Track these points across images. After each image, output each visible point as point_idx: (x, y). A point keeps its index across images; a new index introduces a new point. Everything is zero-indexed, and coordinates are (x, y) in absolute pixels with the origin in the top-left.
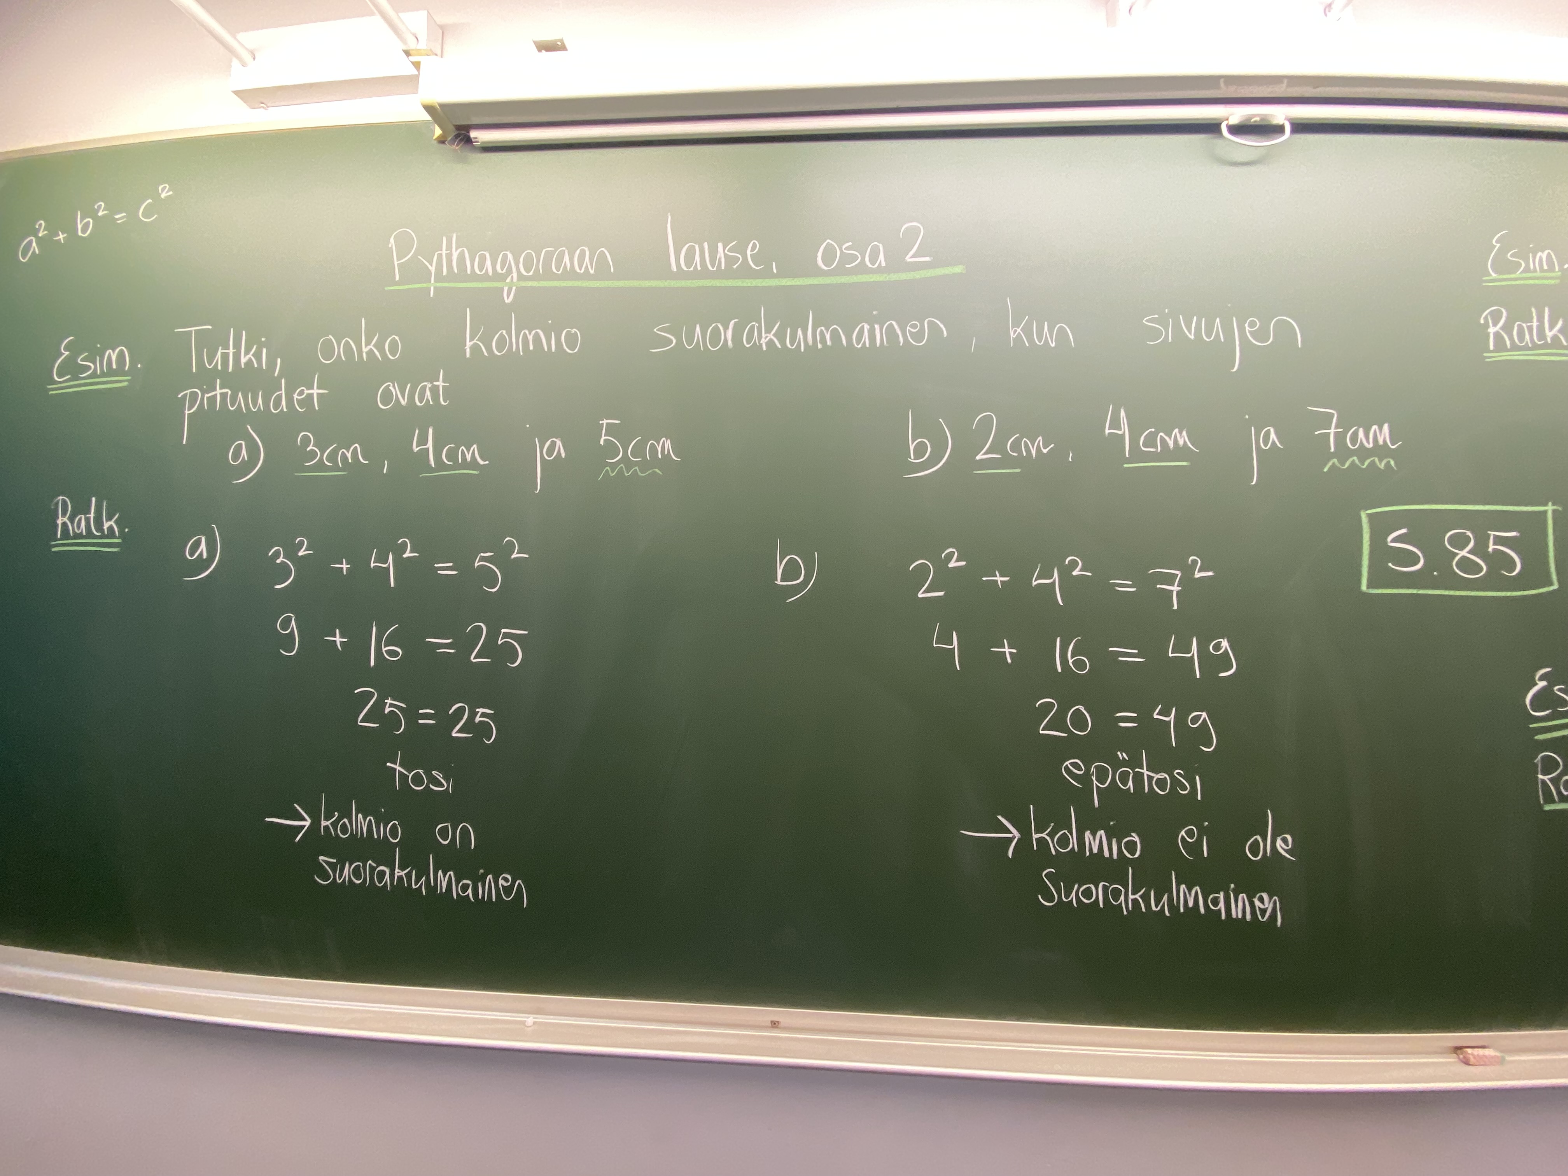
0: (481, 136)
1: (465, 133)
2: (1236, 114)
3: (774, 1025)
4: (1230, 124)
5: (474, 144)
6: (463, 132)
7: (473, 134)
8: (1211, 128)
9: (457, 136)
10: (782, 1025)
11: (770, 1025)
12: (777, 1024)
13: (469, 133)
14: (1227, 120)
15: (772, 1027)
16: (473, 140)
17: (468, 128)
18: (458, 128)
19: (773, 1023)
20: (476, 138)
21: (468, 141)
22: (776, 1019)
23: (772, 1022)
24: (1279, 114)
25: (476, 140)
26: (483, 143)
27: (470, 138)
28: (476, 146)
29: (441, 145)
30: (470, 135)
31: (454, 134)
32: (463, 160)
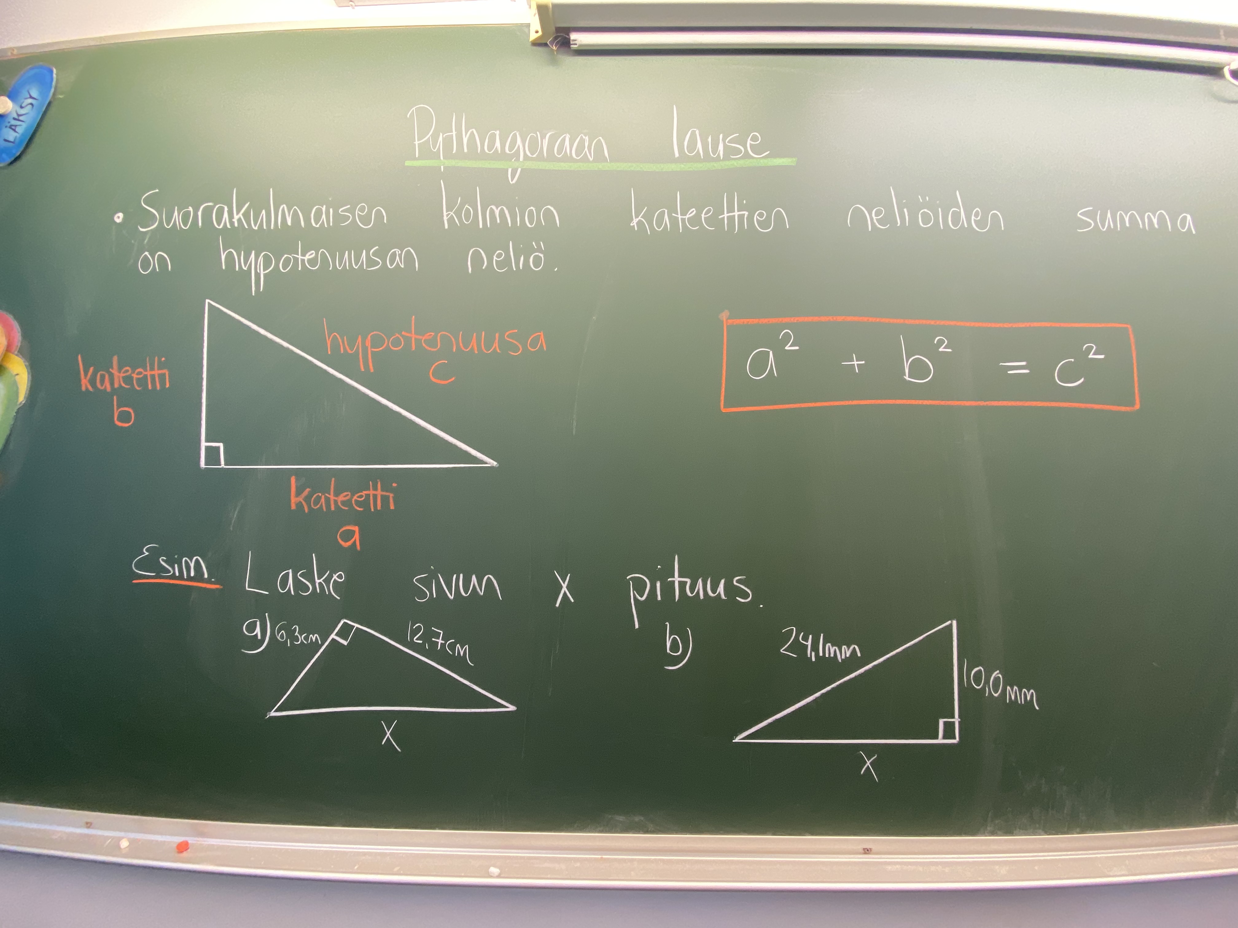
0: (580, 39)
1: (564, 35)
3: (867, 852)
4: (1232, 69)
5: (572, 46)
6: (561, 34)
7: (573, 36)
8: (1214, 71)
9: (556, 38)
10: (873, 851)
11: (863, 852)
12: (869, 851)
13: (568, 35)
14: (1229, 65)
15: (865, 853)
16: (571, 43)
17: (569, 30)
18: (558, 30)
19: (866, 850)
20: (575, 40)
21: (564, 43)
22: (868, 847)
23: (864, 849)
25: (576, 42)
26: (580, 45)
27: (569, 39)
28: (572, 49)
29: (535, 48)
30: (569, 36)
31: (554, 36)
32: (553, 62)
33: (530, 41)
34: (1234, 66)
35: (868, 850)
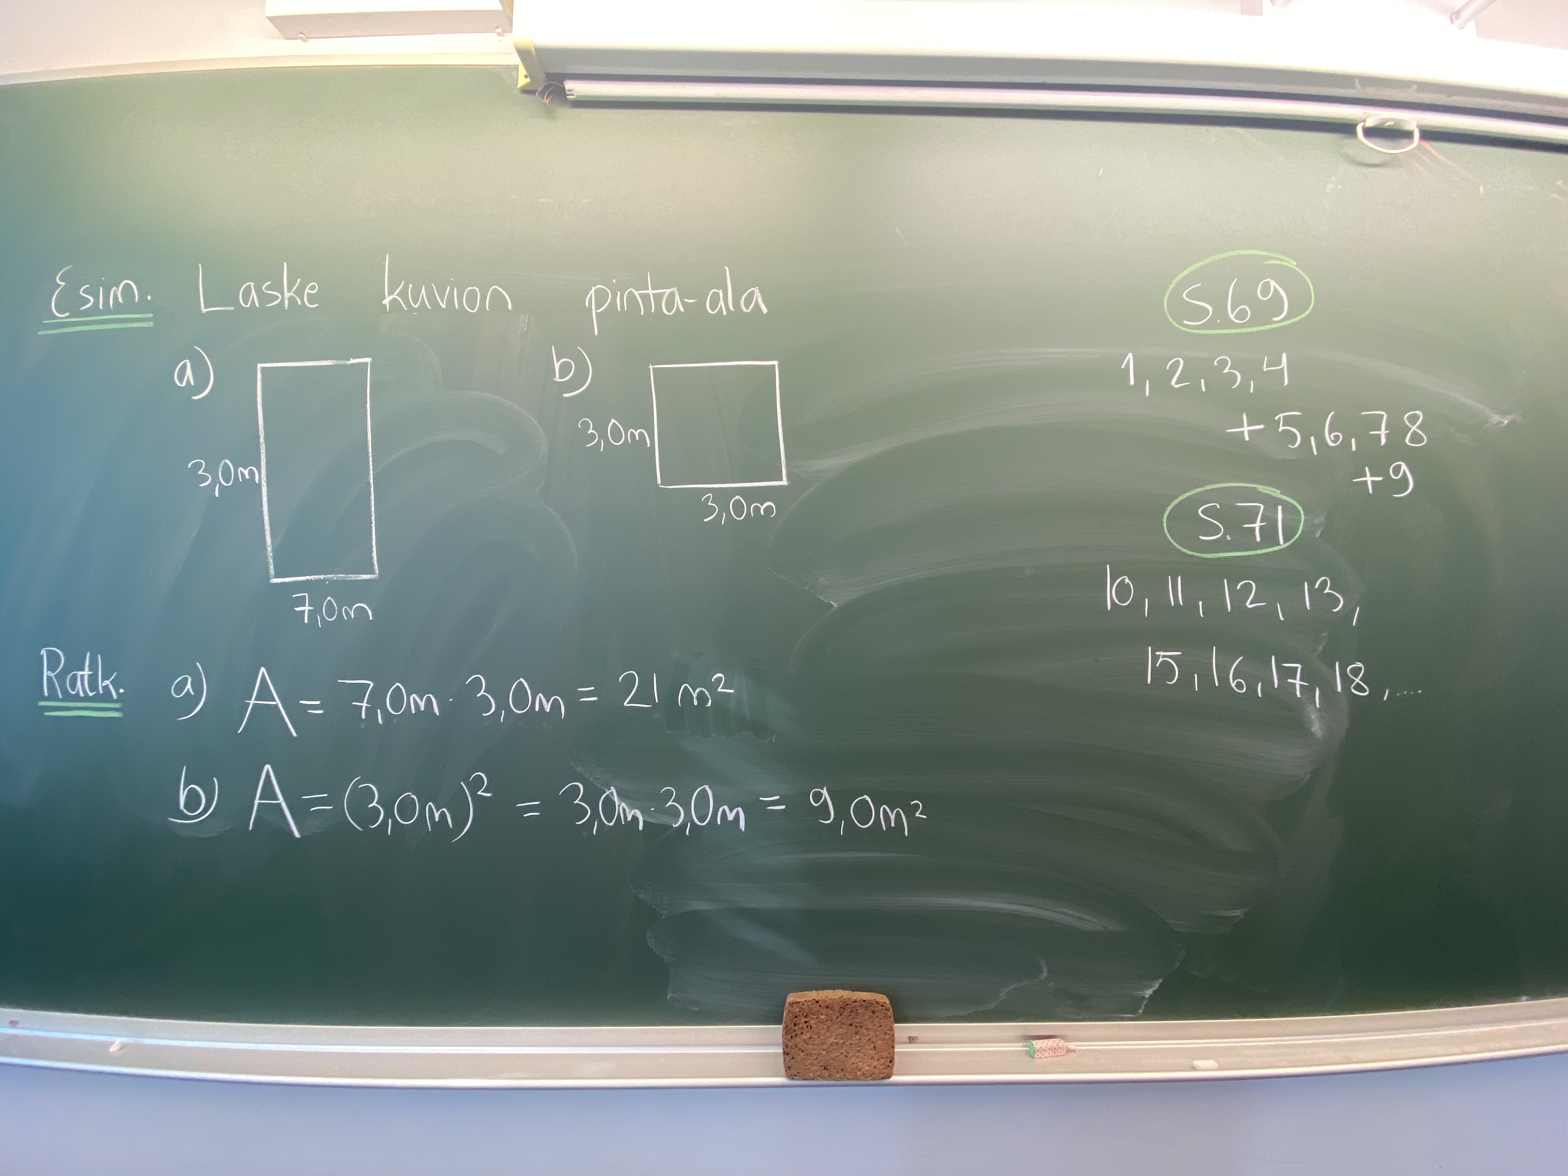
0: (576, 88)
3: (913, 1041)
4: (1366, 126)
5: (568, 97)
6: (555, 82)
8: (1346, 128)
9: (546, 88)
10: (920, 1039)
11: (908, 1040)
12: (915, 1039)
14: (1364, 121)
16: (567, 92)
17: (562, 77)
18: (549, 76)
20: (572, 90)
21: (558, 93)
25: (571, 92)
26: (578, 96)
27: (564, 89)
28: (569, 100)
29: (526, 96)
30: (564, 85)
31: (545, 84)
32: (549, 114)
33: (518, 87)
34: (1370, 123)
35: (913, 1039)
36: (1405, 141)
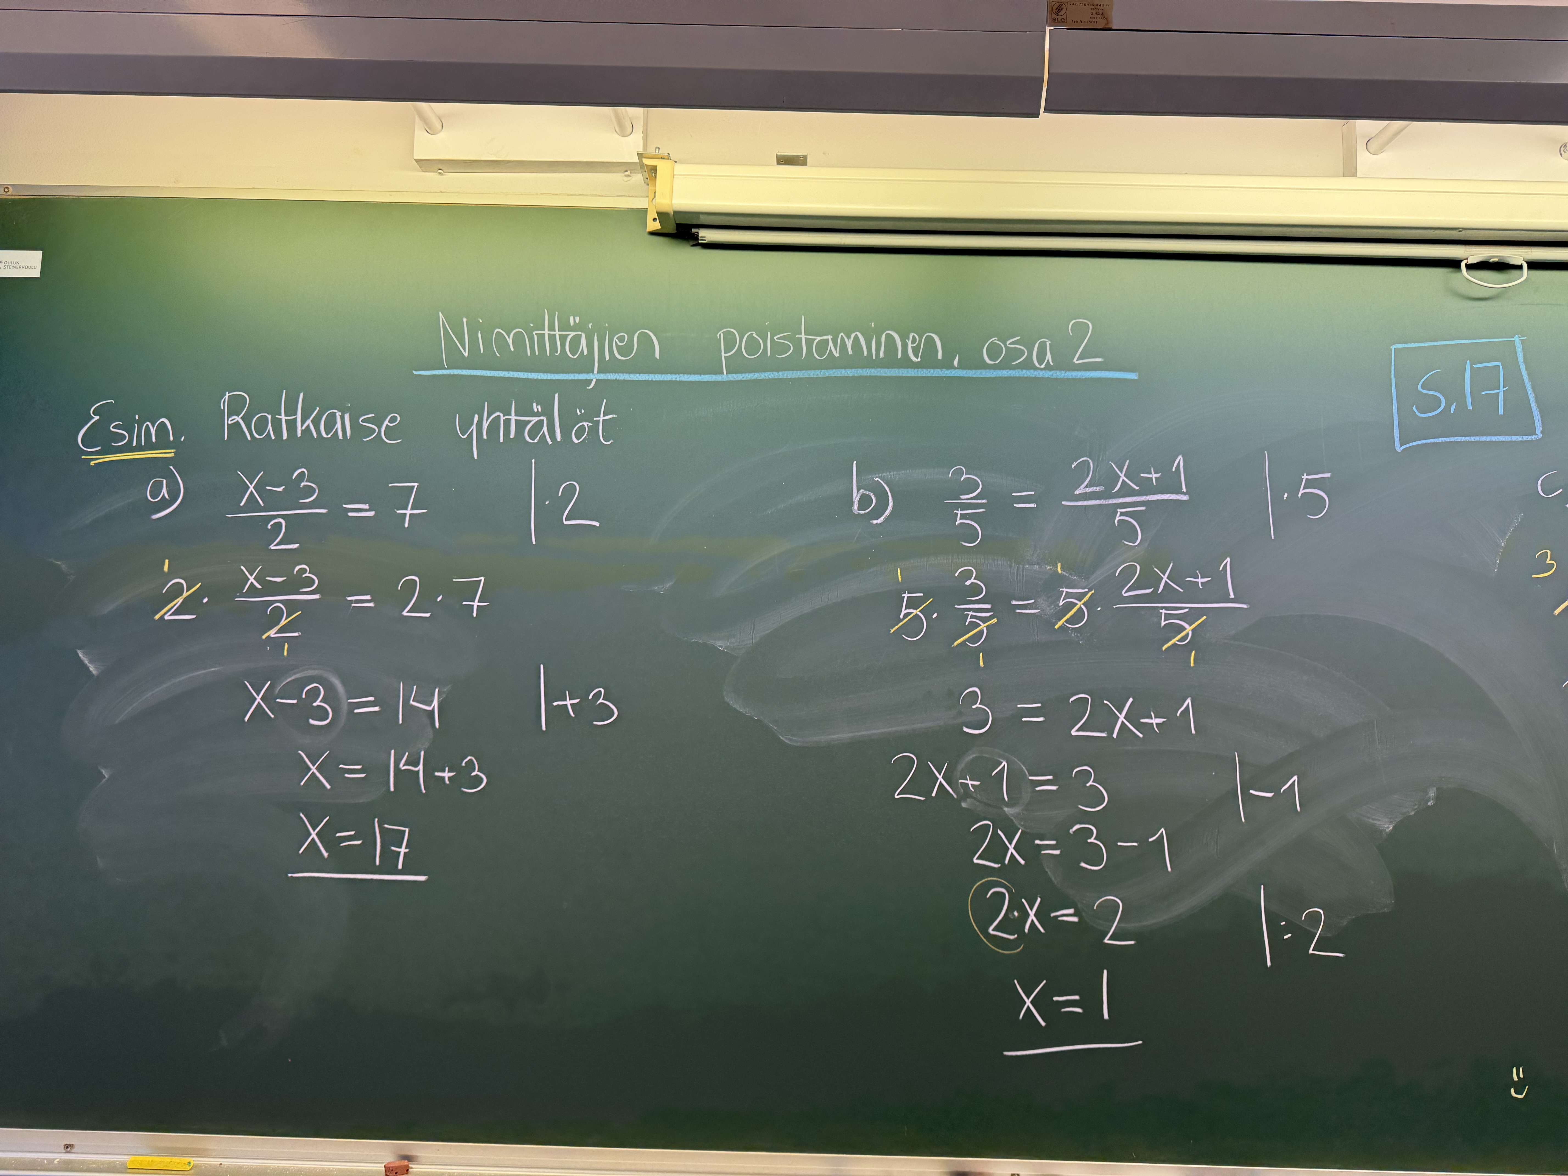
0: (709, 234)
1: (690, 231)
2: (1477, 254)
4: (1469, 263)
5: (698, 240)
7: (701, 232)
8: (1450, 264)
9: (678, 232)
13: (695, 230)
14: (1467, 259)
16: (699, 237)
17: (693, 227)
18: (682, 226)
20: (704, 236)
21: (690, 237)
24: (1516, 255)
25: (702, 239)
26: (710, 241)
27: (696, 234)
28: (699, 243)
29: (655, 237)
31: (675, 230)
33: (647, 228)
34: (1472, 261)
36: (1515, 273)
